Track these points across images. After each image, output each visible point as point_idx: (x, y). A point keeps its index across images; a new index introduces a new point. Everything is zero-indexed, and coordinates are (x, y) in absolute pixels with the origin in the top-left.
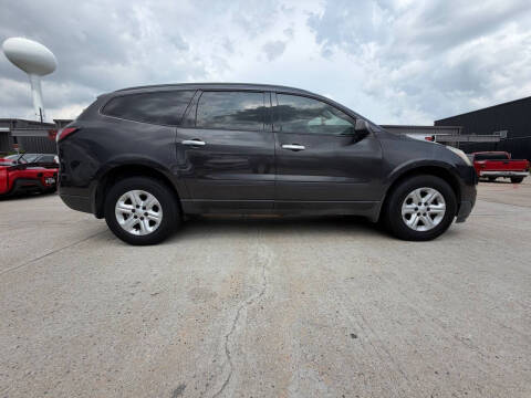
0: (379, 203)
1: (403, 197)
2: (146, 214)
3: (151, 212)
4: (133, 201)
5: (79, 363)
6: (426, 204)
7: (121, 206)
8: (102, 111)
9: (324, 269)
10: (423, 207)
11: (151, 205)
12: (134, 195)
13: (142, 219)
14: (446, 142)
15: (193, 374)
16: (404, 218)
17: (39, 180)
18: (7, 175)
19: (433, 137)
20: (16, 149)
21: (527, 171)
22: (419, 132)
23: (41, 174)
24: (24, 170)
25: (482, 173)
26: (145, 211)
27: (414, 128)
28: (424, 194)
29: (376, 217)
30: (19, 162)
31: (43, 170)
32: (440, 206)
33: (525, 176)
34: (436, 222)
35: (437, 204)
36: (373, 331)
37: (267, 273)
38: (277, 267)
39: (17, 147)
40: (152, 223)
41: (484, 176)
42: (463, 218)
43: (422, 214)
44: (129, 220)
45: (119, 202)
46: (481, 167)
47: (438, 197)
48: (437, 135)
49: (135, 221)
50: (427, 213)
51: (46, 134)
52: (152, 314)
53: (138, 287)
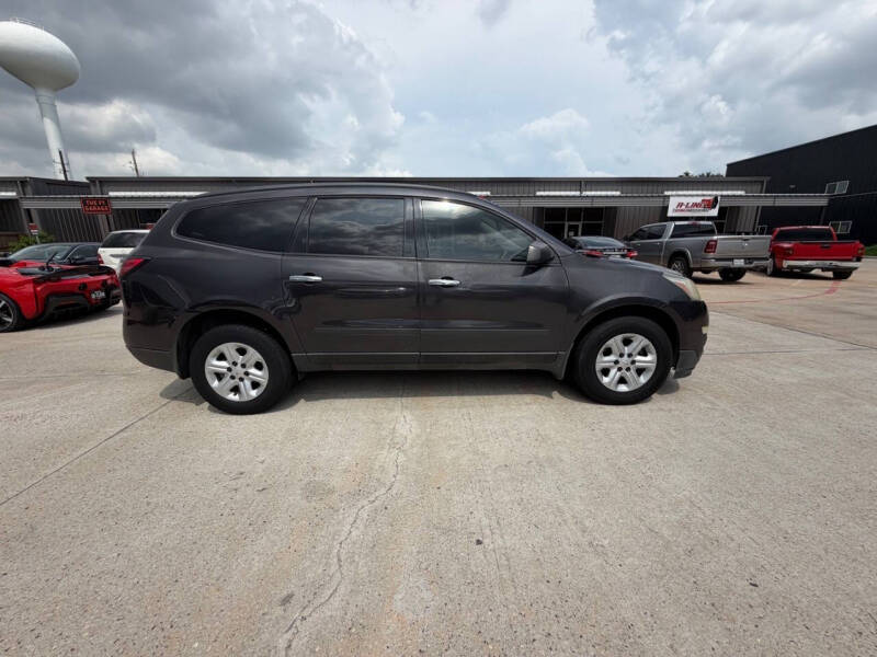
0: (565, 354)
1: (599, 346)
2: (247, 374)
3: (253, 371)
4: (227, 355)
5: (185, 572)
6: (630, 355)
7: (213, 364)
9: (476, 453)
10: (625, 359)
11: (253, 362)
12: (229, 348)
13: (241, 379)
14: (739, 207)
15: (302, 583)
16: (599, 375)
17: (82, 294)
18: (35, 290)
19: (716, 198)
20: (34, 232)
21: (859, 260)
22: (693, 190)
23: (84, 286)
24: (59, 280)
25: (786, 263)
26: (244, 370)
27: (685, 182)
28: (627, 342)
29: (561, 374)
30: (48, 267)
31: (87, 278)
32: (649, 358)
33: (856, 268)
34: (643, 379)
35: (645, 355)
36: (502, 537)
37: (402, 458)
38: (415, 450)
39: (35, 228)
40: (255, 385)
41: (790, 267)
42: (685, 372)
43: (624, 368)
44: (224, 381)
45: (209, 358)
46: (786, 254)
47: (647, 346)
48: (722, 196)
49: (232, 383)
50: (632, 367)
51: (77, 205)
52: (259, 515)
53: (241, 480)
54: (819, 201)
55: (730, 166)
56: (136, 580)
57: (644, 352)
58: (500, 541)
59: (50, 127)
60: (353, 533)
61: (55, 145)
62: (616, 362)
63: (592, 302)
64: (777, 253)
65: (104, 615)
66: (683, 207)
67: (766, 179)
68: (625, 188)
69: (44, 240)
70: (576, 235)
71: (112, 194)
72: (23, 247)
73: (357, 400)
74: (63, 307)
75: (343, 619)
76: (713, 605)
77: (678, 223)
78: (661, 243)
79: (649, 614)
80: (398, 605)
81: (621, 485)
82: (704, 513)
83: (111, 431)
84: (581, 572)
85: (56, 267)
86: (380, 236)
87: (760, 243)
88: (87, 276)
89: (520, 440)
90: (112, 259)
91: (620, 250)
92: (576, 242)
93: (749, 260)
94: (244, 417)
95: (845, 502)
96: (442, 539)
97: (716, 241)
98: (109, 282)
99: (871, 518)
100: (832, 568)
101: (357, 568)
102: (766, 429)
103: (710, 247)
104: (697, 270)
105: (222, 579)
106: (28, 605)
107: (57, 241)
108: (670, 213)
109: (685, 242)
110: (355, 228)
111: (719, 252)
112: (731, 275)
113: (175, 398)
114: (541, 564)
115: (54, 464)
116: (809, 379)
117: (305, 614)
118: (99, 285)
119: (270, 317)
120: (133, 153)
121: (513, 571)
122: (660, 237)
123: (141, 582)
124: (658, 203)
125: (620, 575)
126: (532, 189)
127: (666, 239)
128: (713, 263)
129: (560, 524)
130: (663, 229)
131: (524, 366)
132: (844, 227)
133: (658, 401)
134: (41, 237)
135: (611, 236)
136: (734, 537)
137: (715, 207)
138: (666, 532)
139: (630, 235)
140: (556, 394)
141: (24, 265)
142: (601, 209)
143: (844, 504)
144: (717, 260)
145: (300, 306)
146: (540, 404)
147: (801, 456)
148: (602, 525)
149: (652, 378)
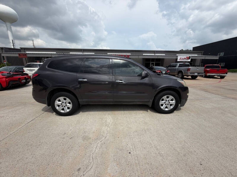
0: (151, 101)
1: (160, 98)
2: (66, 105)
3: (68, 104)
4: (61, 100)
5: (51, 162)
6: (168, 101)
7: (57, 103)
8: (48, 67)
9: (128, 127)
10: (167, 102)
11: (68, 102)
12: (61, 98)
13: (65, 107)
14: (196, 59)
15: (83, 165)
16: (160, 106)
17: (20, 81)
18: (6, 80)
19: (190, 57)
20: (5, 62)
21: (227, 74)
22: (184, 54)
23: (20, 79)
24: (13, 77)
25: (208, 74)
26: (66, 104)
27: (182, 52)
28: (168, 97)
29: (150, 105)
30: (10, 73)
31: (21, 76)
32: (173, 102)
33: (226, 76)
34: (172, 107)
35: (172, 101)
36: (136, 151)
37: (108, 129)
38: (112, 127)
39: (5, 61)
40: (68, 108)
41: (209, 75)
42: (183, 105)
43: (167, 104)
44: (60, 107)
45: (56, 101)
46: (208, 72)
47: (173, 98)
48: (192, 56)
49: (62, 108)
50: (169, 104)
51: (17, 55)
52: (71, 145)
53: (65, 135)
54: (216, 58)
55: (193, 48)
56: (37, 165)
57: (172, 100)
58: (135, 153)
59: (9, 33)
60: (96, 151)
61: (11, 38)
62: (165, 103)
63: (159, 87)
64: (206, 72)
65: (29, 175)
66: (181, 59)
67: (203, 52)
68: (166, 53)
69: (8, 65)
70: (153, 66)
71: (27, 52)
72: (2, 67)
73: (96, 112)
74: (13, 84)
75: (94, 175)
76: (191, 170)
77: (180, 63)
78: (176, 68)
79: (174, 173)
80: (109, 171)
81: (167, 137)
82: (188, 144)
83: (28, 121)
84: (157, 161)
85: (11, 73)
86: (101, 68)
87: (201, 69)
88: (20, 76)
89: (140, 124)
90: (27, 71)
91: (165, 70)
92: (154, 68)
93: (199, 73)
94: (65, 117)
95: (224, 141)
96: (120, 152)
97: (190, 68)
98: (27, 77)
99: (230, 146)
100: (221, 159)
101: (97, 160)
102: (203, 121)
103: (189, 70)
104: (185, 76)
105: (61, 164)
106: (8, 172)
107: (11, 66)
108: (178, 60)
109: (182, 68)
110: (95, 66)
111: (191, 71)
112: (194, 77)
113: (46, 111)
114: (146, 159)
115: (13, 131)
116: (214, 107)
117: (84, 174)
118: (24, 78)
119: (72, 90)
120: (33, 41)
121: (139, 161)
122: (175, 67)
123: (39, 165)
124: (175, 58)
125: (167, 162)
126: (142, 53)
127: (177, 67)
128: (189, 74)
129: (151, 148)
130: (176, 65)
131: (141, 104)
132: (223, 65)
133: (176, 112)
134: (7, 64)
135: (163, 66)
136: (196, 151)
137: (190, 59)
138: (178, 150)
139: (168, 66)
140: (149, 111)
141: (3, 72)
142: (160, 59)
143: (223, 142)
144: (190, 73)
145: (81, 86)
146: (145, 113)
147: (213, 128)
148: (162, 148)
149: (174, 107)
